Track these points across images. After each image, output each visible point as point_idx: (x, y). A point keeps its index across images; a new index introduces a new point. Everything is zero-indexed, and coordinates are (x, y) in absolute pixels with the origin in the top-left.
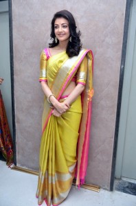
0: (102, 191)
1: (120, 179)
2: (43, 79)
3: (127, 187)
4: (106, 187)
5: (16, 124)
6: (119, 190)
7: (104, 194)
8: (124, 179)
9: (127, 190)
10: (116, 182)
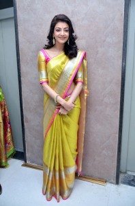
0: (108, 185)
1: (126, 173)
2: (44, 80)
3: (133, 180)
4: (112, 181)
5: (25, 124)
6: (124, 183)
7: (111, 187)
8: (129, 173)
9: (132, 183)
10: (122, 176)
